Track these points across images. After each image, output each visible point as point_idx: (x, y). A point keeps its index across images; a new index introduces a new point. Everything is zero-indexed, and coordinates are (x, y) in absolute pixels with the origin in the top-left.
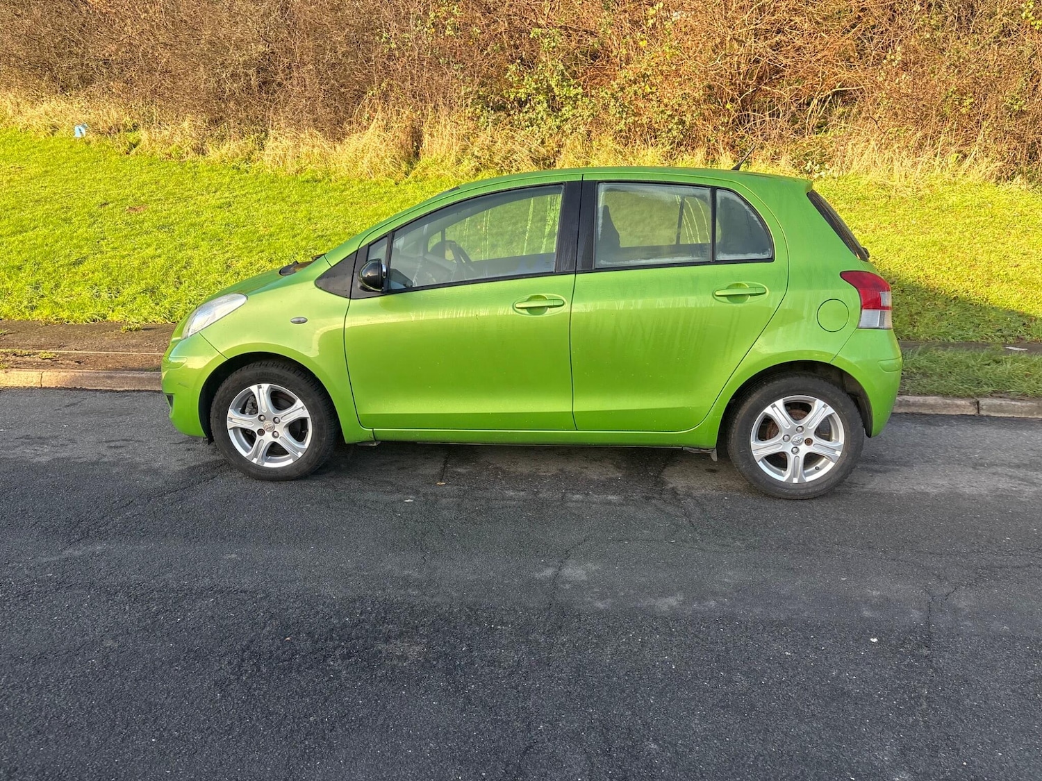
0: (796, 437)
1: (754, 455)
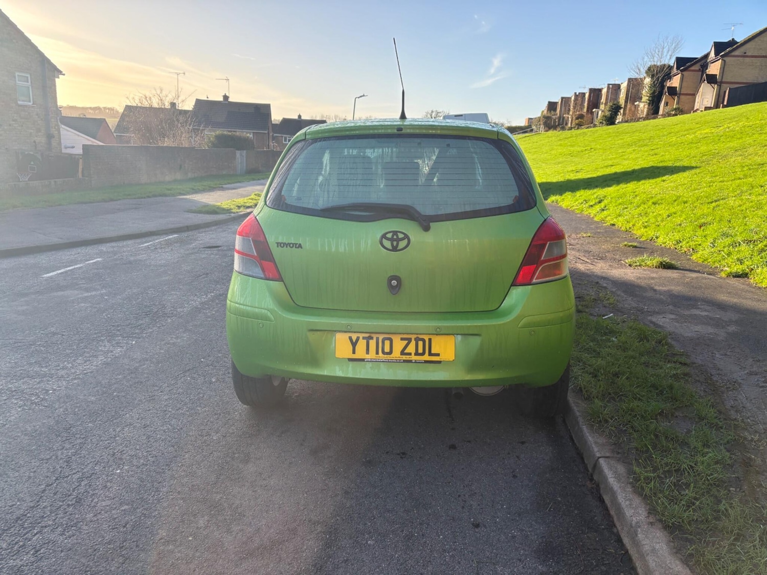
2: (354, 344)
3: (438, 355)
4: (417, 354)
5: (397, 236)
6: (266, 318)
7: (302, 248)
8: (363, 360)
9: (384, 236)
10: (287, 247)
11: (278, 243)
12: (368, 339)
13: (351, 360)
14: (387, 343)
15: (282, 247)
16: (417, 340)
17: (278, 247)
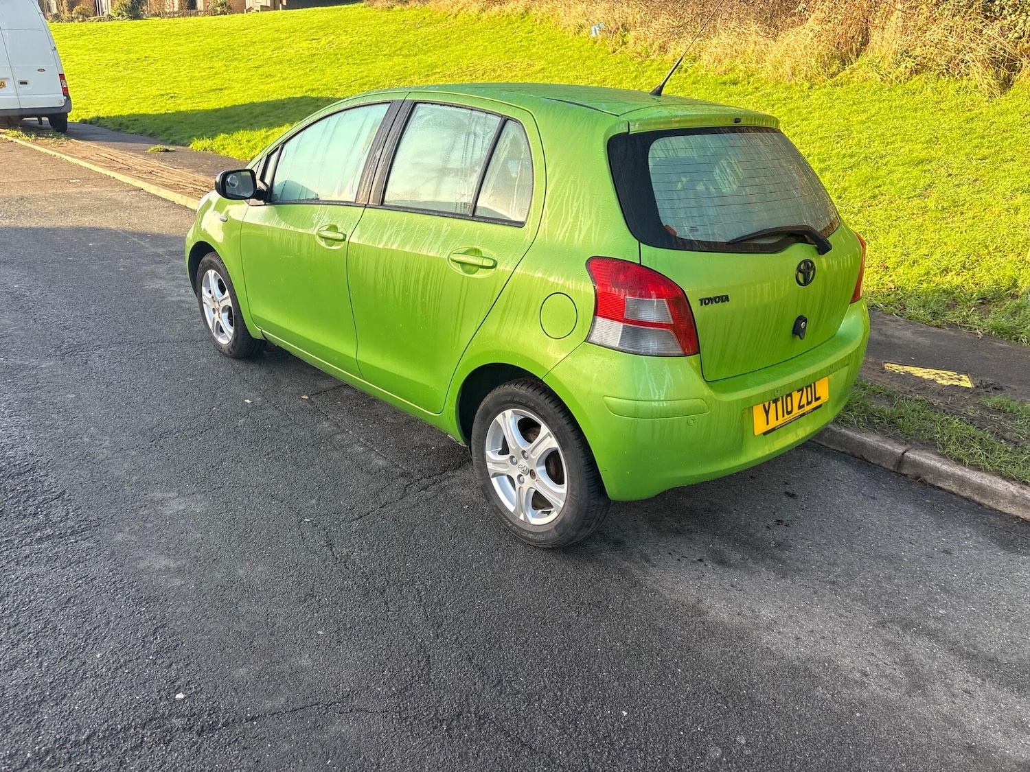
0: (523, 462)
1: (489, 467)
2: (767, 412)
3: (819, 398)
4: (809, 403)
5: (808, 265)
6: (700, 411)
7: (728, 301)
8: (774, 429)
9: (799, 270)
10: (712, 303)
11: (701, 300)
12: (775, 401)
13: (765, 434)
14: (789, 398)
15: (708, 304)
16: (807, 387)
17: (702, 305)
